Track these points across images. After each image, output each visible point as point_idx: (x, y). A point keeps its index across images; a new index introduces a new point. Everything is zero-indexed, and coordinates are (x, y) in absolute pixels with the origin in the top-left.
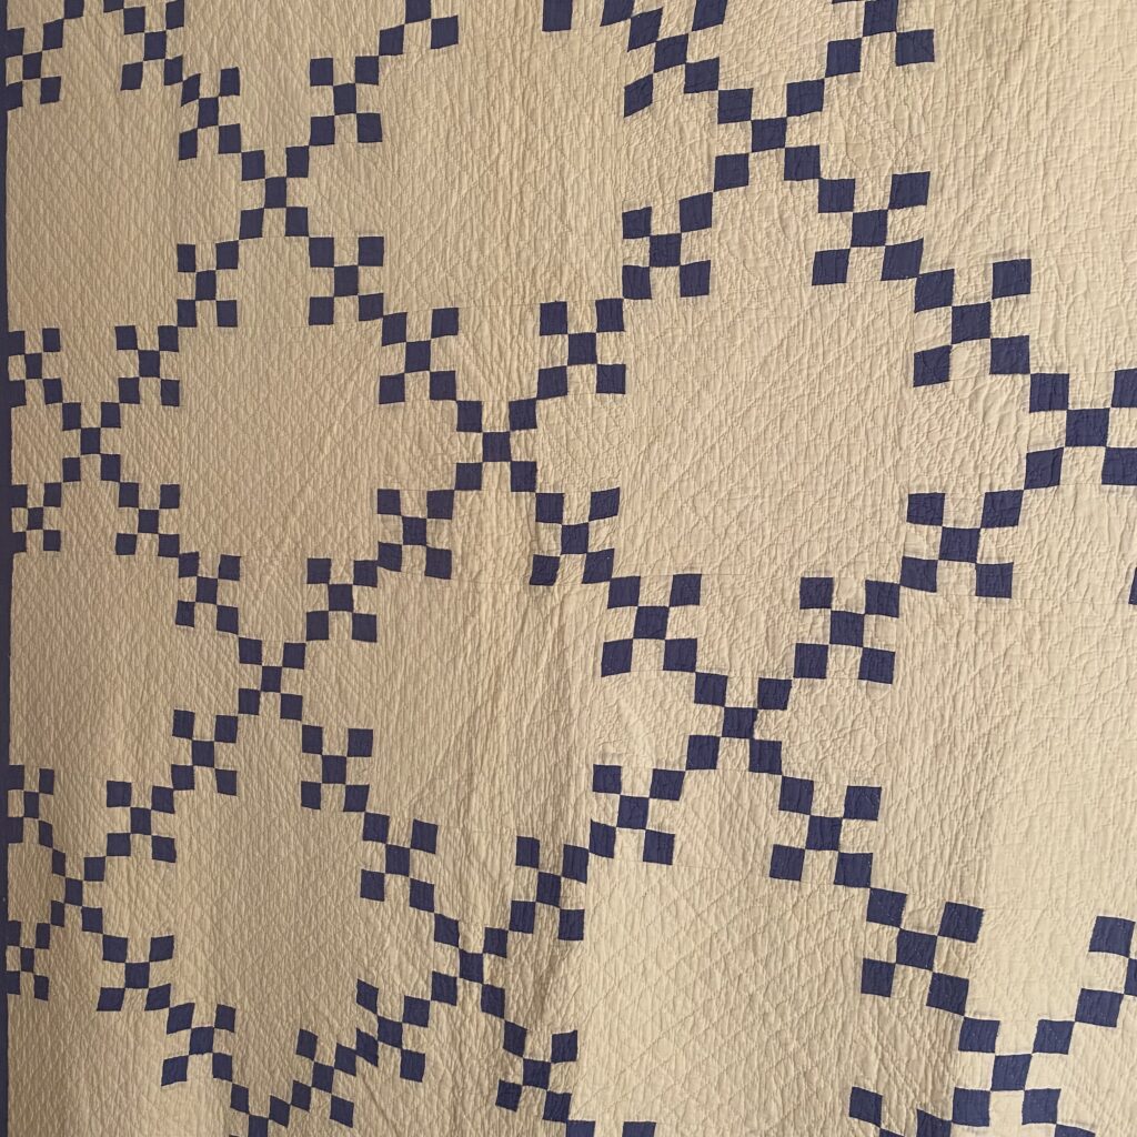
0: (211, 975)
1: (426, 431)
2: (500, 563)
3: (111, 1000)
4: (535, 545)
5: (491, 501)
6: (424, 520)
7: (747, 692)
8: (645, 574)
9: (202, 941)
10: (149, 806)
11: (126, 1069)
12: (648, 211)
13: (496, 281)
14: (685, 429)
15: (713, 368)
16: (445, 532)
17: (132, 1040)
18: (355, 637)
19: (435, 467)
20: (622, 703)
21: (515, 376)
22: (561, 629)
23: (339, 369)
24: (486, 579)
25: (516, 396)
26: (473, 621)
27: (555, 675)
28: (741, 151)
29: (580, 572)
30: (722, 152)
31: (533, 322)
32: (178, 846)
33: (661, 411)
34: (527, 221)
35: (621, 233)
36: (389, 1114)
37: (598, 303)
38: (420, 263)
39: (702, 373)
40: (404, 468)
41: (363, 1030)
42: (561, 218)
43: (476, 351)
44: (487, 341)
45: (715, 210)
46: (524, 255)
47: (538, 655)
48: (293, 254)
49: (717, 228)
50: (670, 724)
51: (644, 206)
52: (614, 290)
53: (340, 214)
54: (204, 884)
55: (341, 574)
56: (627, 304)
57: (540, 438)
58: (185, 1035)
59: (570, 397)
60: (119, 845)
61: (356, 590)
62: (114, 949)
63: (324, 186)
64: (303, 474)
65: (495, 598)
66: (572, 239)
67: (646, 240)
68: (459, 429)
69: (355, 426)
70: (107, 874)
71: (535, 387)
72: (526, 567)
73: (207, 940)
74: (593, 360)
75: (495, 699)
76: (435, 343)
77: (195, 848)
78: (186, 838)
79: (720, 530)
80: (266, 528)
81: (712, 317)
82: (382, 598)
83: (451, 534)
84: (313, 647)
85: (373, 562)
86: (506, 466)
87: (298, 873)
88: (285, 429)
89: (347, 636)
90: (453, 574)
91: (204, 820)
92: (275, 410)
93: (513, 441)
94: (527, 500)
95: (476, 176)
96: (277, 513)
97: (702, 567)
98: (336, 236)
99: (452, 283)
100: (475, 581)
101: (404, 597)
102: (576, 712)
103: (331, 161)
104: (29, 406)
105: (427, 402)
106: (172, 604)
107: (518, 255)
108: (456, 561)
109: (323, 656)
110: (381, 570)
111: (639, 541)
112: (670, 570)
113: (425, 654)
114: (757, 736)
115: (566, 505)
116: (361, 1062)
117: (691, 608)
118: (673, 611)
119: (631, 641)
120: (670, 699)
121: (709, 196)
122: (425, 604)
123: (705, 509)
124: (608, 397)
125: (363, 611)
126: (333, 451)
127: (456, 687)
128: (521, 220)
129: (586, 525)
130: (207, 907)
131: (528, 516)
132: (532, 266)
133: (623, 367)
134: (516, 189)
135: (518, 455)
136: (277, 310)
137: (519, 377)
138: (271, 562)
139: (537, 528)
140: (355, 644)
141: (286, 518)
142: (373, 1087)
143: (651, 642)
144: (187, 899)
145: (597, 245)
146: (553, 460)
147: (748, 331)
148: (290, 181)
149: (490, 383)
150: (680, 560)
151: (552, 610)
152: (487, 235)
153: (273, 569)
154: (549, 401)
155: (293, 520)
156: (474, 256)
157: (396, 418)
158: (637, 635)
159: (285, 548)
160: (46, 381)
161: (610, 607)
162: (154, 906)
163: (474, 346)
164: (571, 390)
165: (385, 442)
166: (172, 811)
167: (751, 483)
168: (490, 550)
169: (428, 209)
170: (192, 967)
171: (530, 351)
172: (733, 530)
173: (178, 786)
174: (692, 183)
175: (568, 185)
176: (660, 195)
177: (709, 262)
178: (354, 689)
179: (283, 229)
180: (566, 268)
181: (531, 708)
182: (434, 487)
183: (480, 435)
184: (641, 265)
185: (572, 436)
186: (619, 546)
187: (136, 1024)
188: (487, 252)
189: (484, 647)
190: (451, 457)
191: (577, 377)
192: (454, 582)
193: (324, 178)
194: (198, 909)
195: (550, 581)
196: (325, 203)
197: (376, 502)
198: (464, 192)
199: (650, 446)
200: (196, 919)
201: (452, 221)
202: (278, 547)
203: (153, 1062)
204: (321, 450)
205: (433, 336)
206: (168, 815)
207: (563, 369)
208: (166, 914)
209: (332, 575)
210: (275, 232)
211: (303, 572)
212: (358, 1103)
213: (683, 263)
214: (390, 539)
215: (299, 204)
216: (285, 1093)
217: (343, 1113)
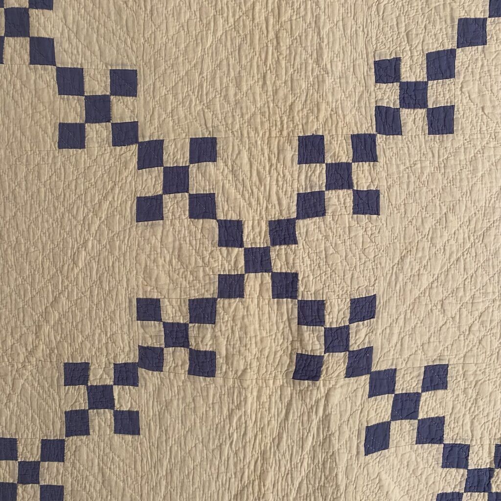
1: (186, 247)
2: (264, 361)
4: (297, 345)
5: (253, 307)
6: (186, 325)
7: (486, 455)
8: (400, 366)
12: (398, 60)
13: (254, 114)
14: (434, 245)
15: (458, 195)
16: (209, 335)
18: (117, 431)
19: (197, 278)
20: (384, 476)
21: (274, 198)
22: (326, 418)
23: (93, 190)
24: (251, 375)
25: (275, 215)
26: (239, 413)
27: (320, 457)
28: (480, 16)
29: (343, 368)
30: (463, 15)
31: (291, 152)
33: (411, 230)
34: (283, 63)
35: (374, 78)
37: (353, 136)
38: (175, 96)
39: (449, 199)
40: (164, 279)
42: (317, 62)
43: (235, 175)
44: (246, 168)
45: (457, 63)
46: (281, 94)
47: (303, 440)
48: (40, 82)
49: (459, 79)
50: (421, 486)
51: (393, 56)
52: (368, 126)
53: (89, 46)
55: (101, 375)
56: (380, 139)
57: (300, 253)
59: (328, 217)
61: (116, 390)
63: (70, 19)
64: (56, 286)
65: (259, 391)
66: (329, 81)
67: (396, 85)
68: (221, 244)
69: (111, 242)
71: (294, 208)
72: (287, 363)
74: (350, 186)
75: (262, 477)
76: (193, 169)
79: (465, 328)
80: (17, 336)
81: (456, 152)
82: (144, 397)
83: (214, 337)
84: (72, 442)
85: (133, 364)
86: (267, 277)
88: (36, 246)
89: (109, 431)
90: (218, 372)
92: (23, 227)
93: (273, 255)
94: (289, 306)
95: (231, 20)
96: (29, 322)
97: (452, 359)
98: (85, 67)
99: (209, 115)
100: (241, 378)
101: (166, 394)
105: (186, 221)
107: (276, 92)
108: (220, 361)
109: (84, 450)
110: (142, 371)
111: (395, 339)
112: (422, 361)
113: (190, 444)
114: (494, 490)
115: (328, 309)
117: (440, 393)
118: (425, 396)
119: (389, 423)
120: (421, 466)
121: (452, 53)
122: (189, 399)
123: (452, 309)
124: (364, 218)
125: (125, 408)
126: (88, 264)
127: (223, 469)
128: (278, 61)
129: (347, 327)
131: (289, 320)
132: (289, 103)
133: (377, 193)
134: (272, 35)
135: (279, 266)
136: (23, 133)
137: (279, 199)
138: (24, 367)
139: (299, 330)
140: (117, 438)
141: (39, 327)
143: (406, 422)
145: (351, 87)
146: (313, 271)
147: (487, 165)
148: (33, 12)
149: (250, 204)
150: (430, 354)
151: (317, 402)
152: (243, 73)
153: (27, 373)
154: (308, 221)
155: (46, 329)
156: (232, 92)
157: (154, 234)
158: (394, 417)
159: (39, 354)
161: (370, 396)
163: (233, 172)
164: (329, 211)
165: (143, 257)
167: (490, 290)
168: (254, 350)
169: (183, 46)
171: (289, 177)
172: (475, 328)
174: (437, 40)
175: (324, 33)
176: (408, 48)
177: (453, 107)
178: (118, 476)
179: (27, 57)
180: (323, 106)
181: (297, 484)
182: (195, 295)
183: (242, 250)
184: (392, 106)
185: (331, 251)
186: (377, 344)
188: (245, 89)
189: (250, 434)
190: (213, 269)
191: (334, 200)
192: (219, 379)
193: (70, 12)
195: (315, 376)
196: (72, 36)
197: (135, 310)
198: (219, 34)
199: (402, 259)
201: (208, 60)
202: (31, 353)
204: (75, 263)
205: (191, 162)
207: (321, 194)
209: (91, 378)
210: (17, 60)
211: (58, 375)
213: (430, 106)
214: (150, 343)
215: (43, 34)
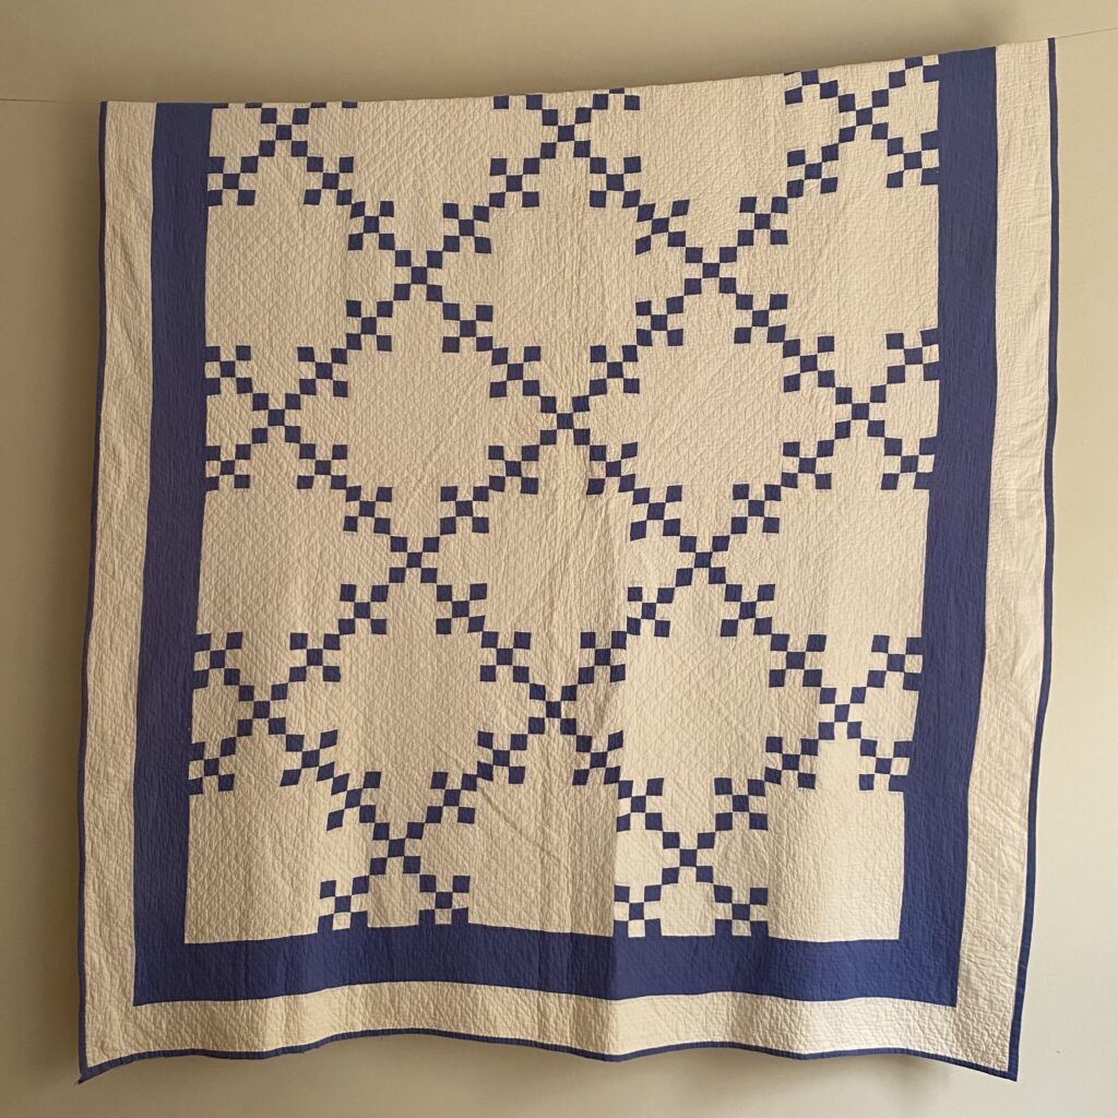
0: (362, 754)
1: (520, 413)
2: (568, 484)
3: (291, 778)
4: (589, 473)
5: (562, 451)
6: (520, 463)
7: (707, 543)
8: (652, 486)
9: (357, 731)
10: (321, 647)
11: (302, 822)
12: (650, 302)
13: (564, 333)
14: (672, 411)
15: (686, 381)
16: (534, 468)
17: (307, 802)
18: (474, 531)
19: (527, 433)
20: (642, 554)
21: (576, 383)
22: (607, 517)
23: (463, 378)
24: (560, 493)
25: (576, 394)
26: (552, 516)
27: (603, 542)
28: (697, 277)
29: (617, 486)
30: (688, 277)
31: (586, 356)
32: (342, 671)
33: (659, 403)
34: (582, 303)
35: (635, 312)
36: (501, 808)
37: (623, 347)
38: (516, 322)
39: (680, 384)
40: (506, 434)
41: (482, 761)
42: (602, 303)
43: (552, 369)
44: (559, 365)
45: (685, 304)
46: (580, 321)
47: (592, 533)
48: (432, 311)
49: (686, 313)
50: (667, 564)
51: (647, 300)
52: (632, 341)
53: (464, 291)
54: (360, 694)
55: (465, 495)
56: (639, 348)
57: (591, 416)
58: (343, 795)
59: (608, 395)
60: (298, 674)
61: (474, 503)
62: (294, 743)
63: (452, 275)
64: (437, 438)
65: (566, 502)
66: (608, 314)
67: (649, 317)
68: (542, 411)
69: (474, 410)
70: (289, 694)
71: (588, 389)
72: (584, 486)
73: (360, 731)
74: (622, 376)
75: (566, 559)
76: (526, 365)
77: (354, 671)
78: (348, 665)
79: (691, 462)
80: (411, 470)
81: (685, 356)
82: (492, 508)
83: (538, 469)
84: (444, 539)
85: (486, 488)
86: (571, 432)
87: (433, 675)
88: (426, 412)
89: (469, 531)
90: (539, 491)
91: (361, 652)
92: (418, 401)
93: (575, 418)
94: (585, 450)
95: (551, 278)
96: (419, 461)
97: (684, 482)
98: (461, 303)
99: (536, 333)
100: (554, 494)
101: (507, 506)
102: (616, 561)
103: (457, 262)
104: (223, 395)
105: (521, 397)
106: (340, 518)
107: (577, 320)
108: (541, 484)
109: (452, 544)
110: (491, 492)
111: (649, 468)
112: (665, 484)
113: (521, 538)
114: (713, 566)
115: (608, 451)
116: (480, 782)
117: (677, 503)
118: (668, 505)
119: (645, 522)
120: (666, 550)
121: (682, 298)
122: (521, 509)
123: (683, 452)
124: (630, 395)
125: (480, 516)
126: (458, 424)
127: (541, 554)
128: (578, 302)
129: (620, 462)
130: (362, 709)
131: (584, 459)
132: (585, 326)
133: (638, 380)
134: (575, 286)
135: (578, 425)
136: (420, 343)
137: (579, 384)
138: (415, 490)
139: (591, 465)
140: (474, 535)
141: (426, 464)
142: (490, 795)
143: (656, 522)
144: (348, 705)
145: (622, 317)
146: (599, 428)
147: (703, 364)
148: (430, 270)
149: (561, 387)
150: (671, 478)
151: (601, 509)
152: (558, 309)
153: (416, 495)
154: (596, 397)
155: (430, 465)
156: (551, 319)
157: (501, 406)
158: (649, 518)
159: (425, 482)
160: (238, 379)
161: (634, 504)
162: (323, 712)
163: (551, 367)
164: (609, 391)
165: (493, 420)
166: (338, 649)
167: (707, 439)
168: (562, 477)
169: (521, 292)
170: (350, 750)
171: (584, 370)
172: (698, 463)
173: (343, 632)
174: (673, 291)
175: (606, 286)
176: (656, 295)
177: (682, 330)
178: (473, 561)
179: (425, 297)
180: (605, 328)
181: (588, 562)
182: (525, 444)
183: (555, 415)
184: (646, 329)
185: (610, 415)
186: (638, 473)
187: (310, 791)
188: (558, 317)
189: (559, 531)
190: (537, 427)
191: (613, 384)
192: (540, 495)
193: (452, 270)
194: (355, 712)
195: (600, 492)
196: (453, 284)
197: (487, 453)
198: (543, 284)
199: (653, 420)
200: (354, 717)
201: (536, 301)
202: (420, 481)
203: (322, 815)
204: (451, 423)
205: (525, 361)
206: (336, 652)
207: (604, 381)
208: (332, 716)
209: (459, 496)
210: (418, 298)
211: (437, 494)
212: (478, 807)
213: (669, 329)
214: (497, 474)
215: (436, 283)
216: (420, 817)
217: (467, 816)
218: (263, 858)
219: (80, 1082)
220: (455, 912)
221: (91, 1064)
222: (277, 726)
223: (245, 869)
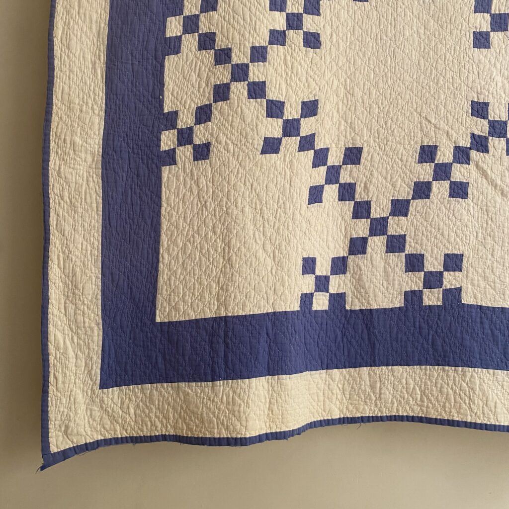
0: (343, 128)
3: (271, 146)
9: (337, 104)
10: (301, 11)
11: (284, 194)
17: (288, 173)
32: (322, 39)
36: (499, 182)
41: (476, 132)
54: (340, 64)
58: (323, 170)
60: (278, 37)
62: (275, 109)
70: (269, 57)
73: (340, 103)
77: (335, 40)
78: (328, 32)
91: (342, 20)
116: (474, 154)
130: (342, 80)
142: (485, 168)
144: (328, 75)
162: (304, 79)
166: (319, 14)
170: (330, 123)
187: (291, 162)
194: (336, 82)
200: (334, 88)
203: (303, 188)
206: (316, 17)
208: (313, 84)
212: (471, 181)
216: (405, 193)
217: (459, 190)
218: (243, 228)
219: (43, 468)
220: (447, 292)
221: (54, 449)
222: (257, 90)
223: (223, 241)
